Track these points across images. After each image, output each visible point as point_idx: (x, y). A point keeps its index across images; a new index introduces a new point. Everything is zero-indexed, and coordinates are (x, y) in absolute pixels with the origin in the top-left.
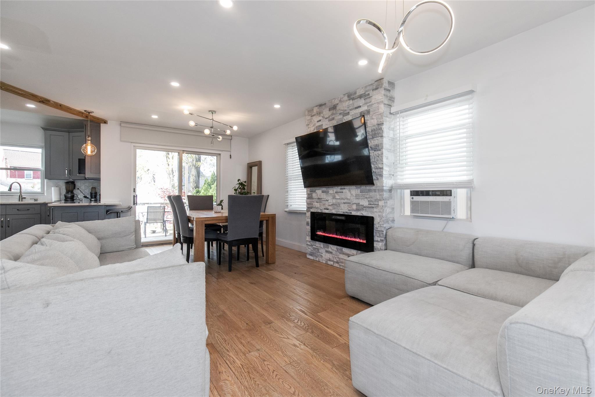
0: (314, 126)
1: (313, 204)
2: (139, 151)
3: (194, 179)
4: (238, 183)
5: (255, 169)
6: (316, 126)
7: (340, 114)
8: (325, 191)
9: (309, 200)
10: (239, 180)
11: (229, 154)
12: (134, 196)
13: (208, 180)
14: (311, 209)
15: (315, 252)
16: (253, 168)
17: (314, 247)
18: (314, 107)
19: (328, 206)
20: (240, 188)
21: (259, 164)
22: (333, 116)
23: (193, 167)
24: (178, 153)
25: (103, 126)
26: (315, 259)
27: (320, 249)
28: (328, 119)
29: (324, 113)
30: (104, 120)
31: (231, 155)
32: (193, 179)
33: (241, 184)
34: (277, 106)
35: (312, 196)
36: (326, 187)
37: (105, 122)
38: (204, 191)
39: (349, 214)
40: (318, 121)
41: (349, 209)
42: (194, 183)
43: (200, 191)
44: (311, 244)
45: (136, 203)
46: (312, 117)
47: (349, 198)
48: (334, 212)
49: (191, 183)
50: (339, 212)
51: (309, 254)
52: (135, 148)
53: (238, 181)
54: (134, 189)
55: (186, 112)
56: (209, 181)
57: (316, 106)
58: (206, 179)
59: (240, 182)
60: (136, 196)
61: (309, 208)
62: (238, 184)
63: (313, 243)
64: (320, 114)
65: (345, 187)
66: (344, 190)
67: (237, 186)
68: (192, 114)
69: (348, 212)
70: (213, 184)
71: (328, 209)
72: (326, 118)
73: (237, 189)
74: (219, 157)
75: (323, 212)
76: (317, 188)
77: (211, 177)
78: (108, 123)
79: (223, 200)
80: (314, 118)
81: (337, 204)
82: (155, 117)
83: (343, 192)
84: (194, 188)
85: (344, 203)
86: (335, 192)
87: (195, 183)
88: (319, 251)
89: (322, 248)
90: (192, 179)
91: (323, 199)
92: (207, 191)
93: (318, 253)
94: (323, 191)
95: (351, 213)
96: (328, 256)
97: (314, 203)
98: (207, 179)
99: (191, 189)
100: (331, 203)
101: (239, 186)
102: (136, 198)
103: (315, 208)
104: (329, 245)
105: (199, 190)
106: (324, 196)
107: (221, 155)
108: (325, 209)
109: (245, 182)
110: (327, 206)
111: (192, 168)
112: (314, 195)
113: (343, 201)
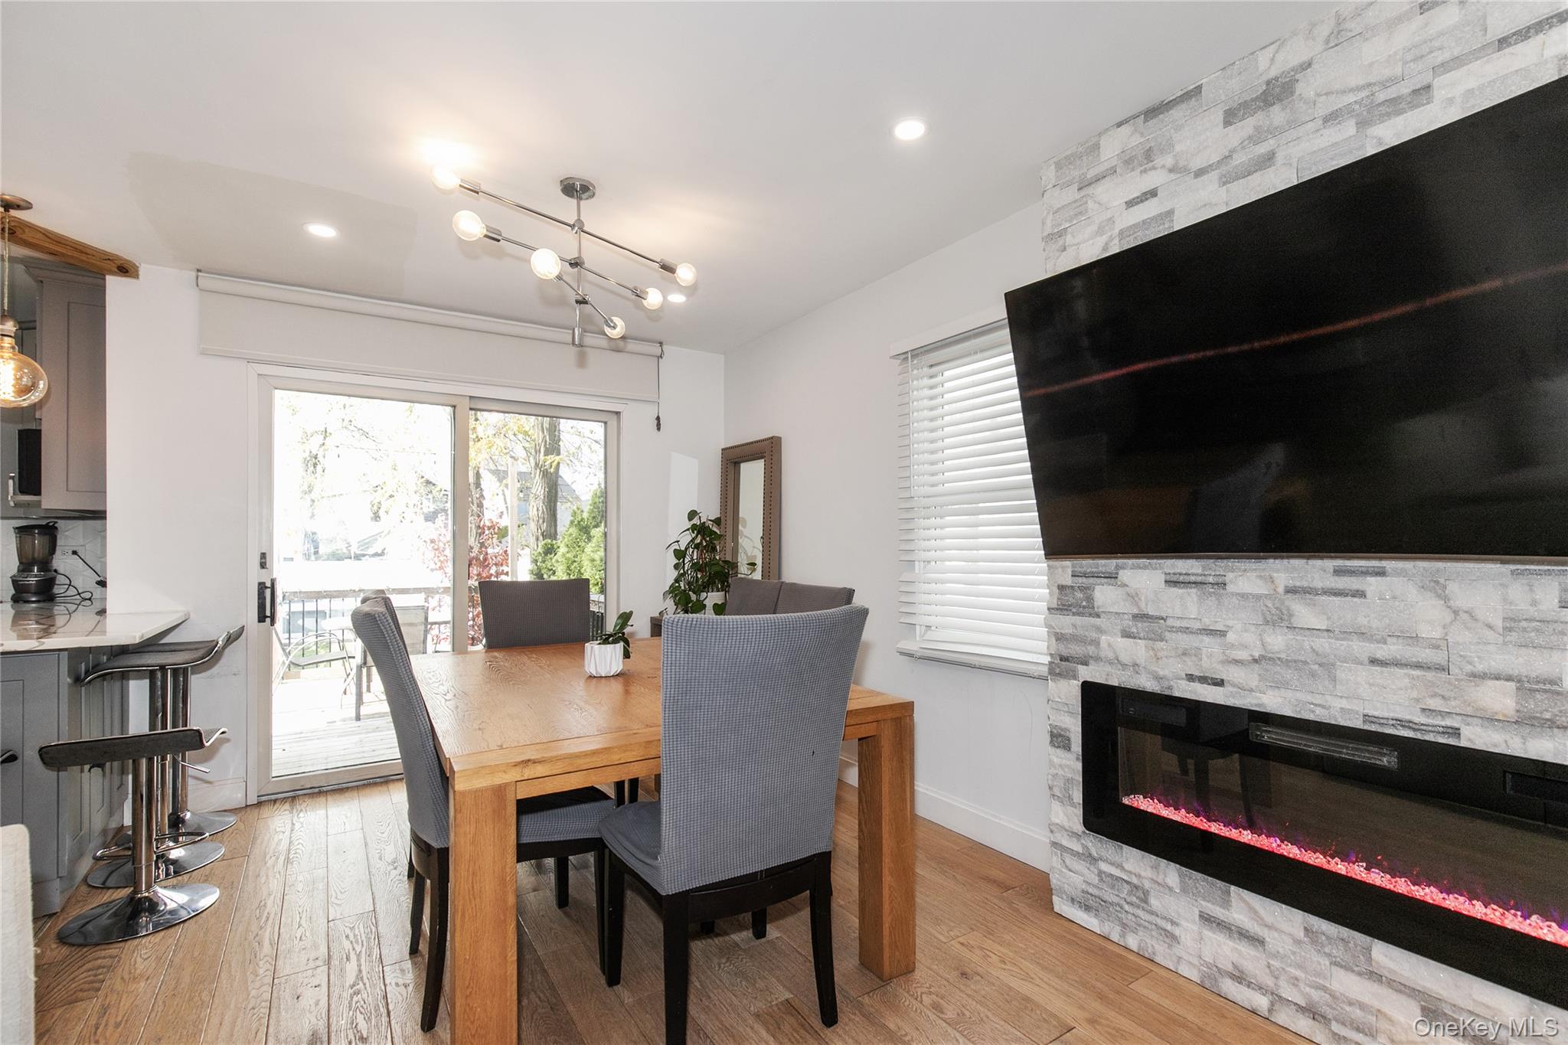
0: (1100, 231)
1: (1096, 643)
2: (282, 399)
3: (540, 508)
4: (689, 525)
5: (752, 474)
6: (1117, 231)
7: (1331, 118)
8: (1193, 578)
9: (1067, 623)
10: (692, 514)
11: (651, 412)
12: (262, 587)
13: (582, 511)
14: (1080, 667)
15: (1116, 900)
16: (742, 465)
17: (1104, 866)
18: (1100, 135)
19: (1219, 667)
20: (697, 546)
21: (768, 451)
22: (1262, 149)
23: (538, 470)
24: (449, 409)
25: (114, 284)
26: (1115, 937)
27: (1152, 893)
28: (1214, 175)
29: (1178, 148)
30: (119, 258)
31: (658, 418)
32: (538, 510)
33: (701, 529)
34: (910, 130)
35: (1090, 599)
36: (1197, 558)
37: (125, 269)
38: (566, 549)
39: (1427, 737)
40: (1130, 204)
41: (1434, 703)
42: (541, 521)
43: (555, 547)
44: (1084, 847)
45: (268, 613)
46: (1083, 193)
47: (1427, 632)
48: (1274, 702)
49: (531, 521)
50: (1318, 710)
51: (1073, 900)
52: (269, 385)
53: (690, 519)
54: (263, 556)
55: (447, 179)
56: (585, 515)
57: (1119, 125)
58: (575, 508)
59: (696, 521)
60: (268, 584)
61: (1063, 659)
62: (688, 530)
63: (1098, 845)
64: (1149, 155)
65: (1389, 564)
66: (1371, 580)
67: (685, 540)
68: (478, 193)
69: (1416, 720)
70: (596, 526)
71: (1220, 683)
72: (1200, 173)
73: (686, 549)
74: (613, 422)
75: (1177, 694)
76: (1130, 562)
77: (590, 502)
78: (141, 273)
79: (631, 613)
80: (1100, 190)
81: (1305, 663)
82: (322, 231)
83: (1361, 594)
84: (541, 538)
85: (1374, 661)
86: (1281, 590)
87: (544, 522)
88: (1146, 901)
89: (1171, 889)
90: (535, 508)
91: (1170, 622)
92: (578, 549)
93: (1140, 913)
94: (1175, 578)
95: (1456, 732)
96: (1224, 950)
97: (1104, 639)
98: (578, 509)
99: (532, 540)
100: (1245, 647)
101: (693, 540)
102: (268, 592)
103: (1116, 662)
104: (1233, 888)
105: (552, 545)
106: (1184, 605)
107: (624, 417)
108: (1191, 678)
109: (717, 522)
110: (1211, 665)
111: (535, 474)
112: (1104, 595)
113: (1363, 649)
